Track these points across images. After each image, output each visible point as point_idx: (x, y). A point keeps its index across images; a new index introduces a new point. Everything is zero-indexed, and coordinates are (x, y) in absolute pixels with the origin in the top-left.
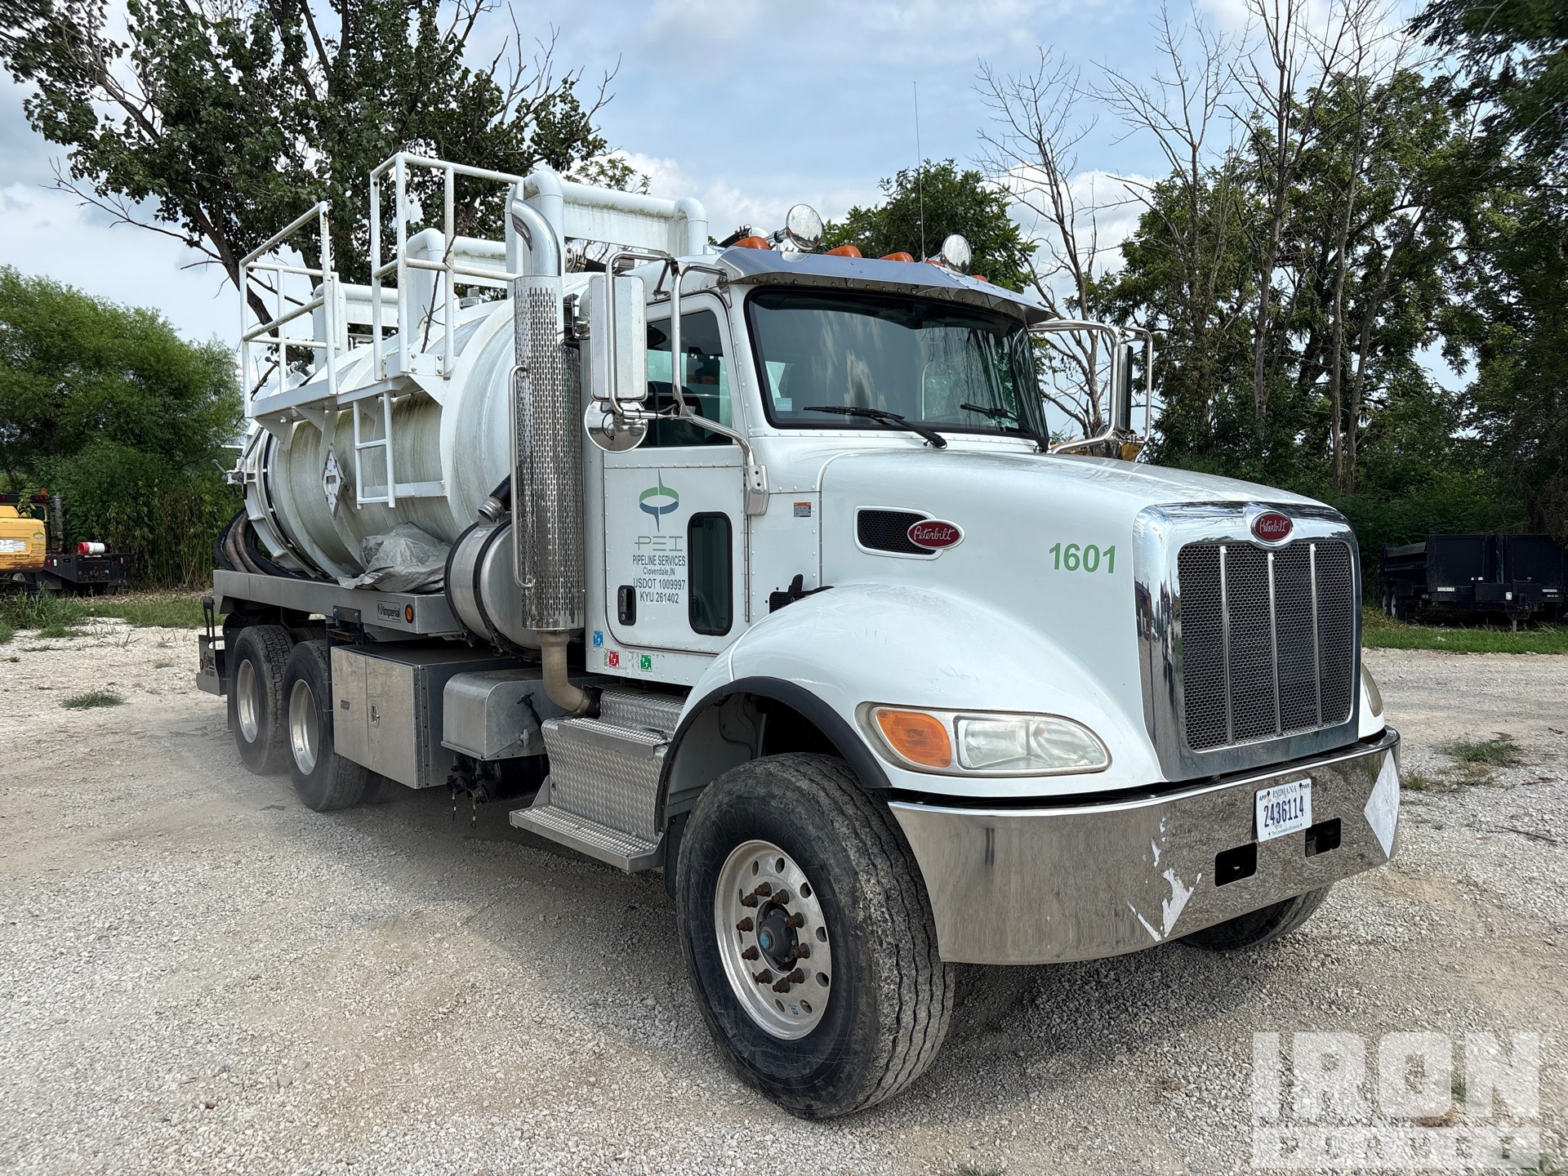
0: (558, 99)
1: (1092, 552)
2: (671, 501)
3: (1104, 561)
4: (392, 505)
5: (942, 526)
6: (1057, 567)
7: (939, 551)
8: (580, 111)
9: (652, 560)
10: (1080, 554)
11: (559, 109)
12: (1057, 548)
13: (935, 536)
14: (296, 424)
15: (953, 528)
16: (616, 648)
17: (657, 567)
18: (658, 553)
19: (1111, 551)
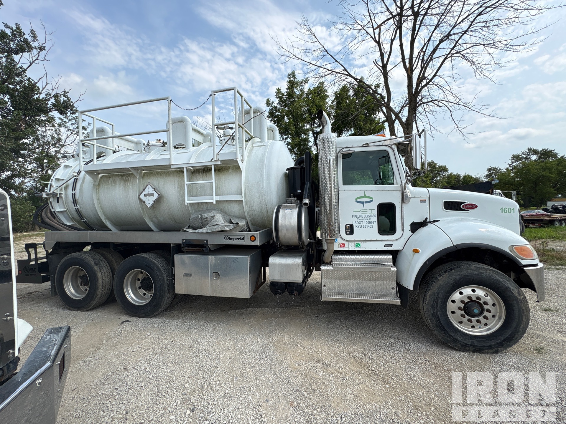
0: (62, 96)
1: (510, 209)
2: (370, 200)
3: (512, 211)
4: (215, 203)
5: (472, 205)
6: (502, 212)
7: (471, 210)
8: (71, 101)
9: (361, 216)
10: (507, 210)
11: (62, 99)
12: (502, 209)
13: (471, 207)
14: (100, 175)
15: (474, 205)
16: (343, 242)
17: (364, 218)
18: (364, 214)
19: (514, 209)
